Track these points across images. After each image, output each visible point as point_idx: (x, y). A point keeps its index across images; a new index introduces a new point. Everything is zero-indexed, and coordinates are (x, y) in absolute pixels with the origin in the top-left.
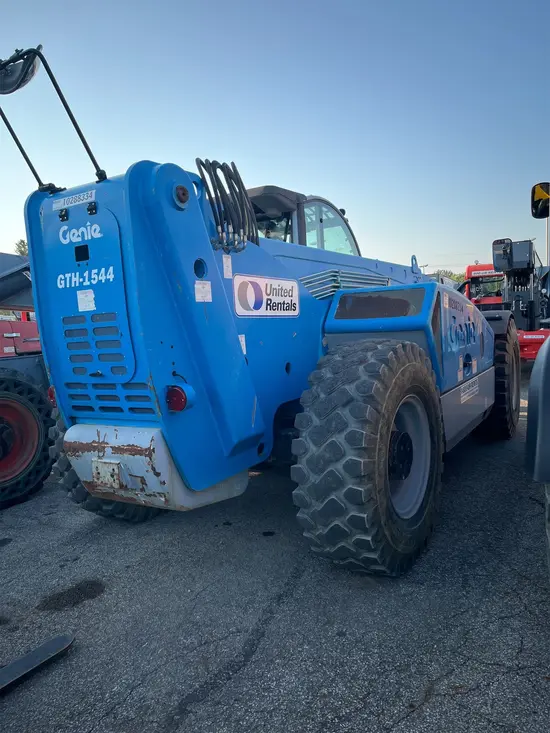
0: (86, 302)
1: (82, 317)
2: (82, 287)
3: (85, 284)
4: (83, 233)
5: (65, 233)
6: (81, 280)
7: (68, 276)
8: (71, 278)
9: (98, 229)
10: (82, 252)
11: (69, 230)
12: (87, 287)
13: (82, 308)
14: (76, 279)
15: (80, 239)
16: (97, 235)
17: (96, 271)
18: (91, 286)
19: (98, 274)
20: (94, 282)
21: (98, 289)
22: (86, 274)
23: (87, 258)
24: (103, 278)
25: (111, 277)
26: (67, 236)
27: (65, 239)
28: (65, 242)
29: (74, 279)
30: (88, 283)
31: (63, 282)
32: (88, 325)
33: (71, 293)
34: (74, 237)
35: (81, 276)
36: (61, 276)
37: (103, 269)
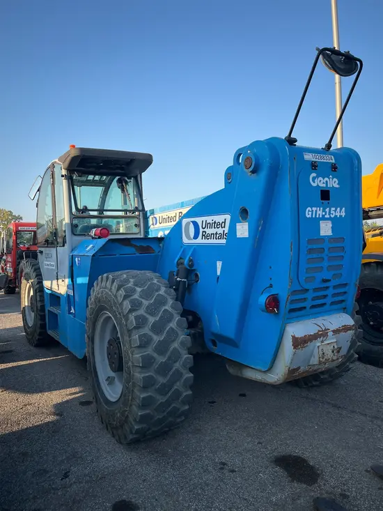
0: (326, 229)
1: (323, 239)
2: (323, 218)
3: (326, 216)
4: (327, 181)
5: (314, 179)
6: (324, 213)
7: (314, 209)
8: (316, 211)
9: (337, 182)
10: (325, 195)
11: (318, 177)
12: (327, 219)
13: (322, 233)
14: (320, 213)
15: (325, 185)
16: (336, 186)
17: (333, 209)
18: (330, 219)
19: (335, 211)
20: (332, 216)
21: (335, 221)
22: (327, 210)
23: (329, 199)
24: (338, 215)
25: (343, 214)
26: (316, 181)
27: (314, 182)
28: (314, 185)
29: (318, 212)
30: (328, 216)
31: (310, 213)
32: (326, 245)
33: (315, 222)
34: (321, 183)
35: (324, 211)
36: (309, 208)
37: (339, 209)
